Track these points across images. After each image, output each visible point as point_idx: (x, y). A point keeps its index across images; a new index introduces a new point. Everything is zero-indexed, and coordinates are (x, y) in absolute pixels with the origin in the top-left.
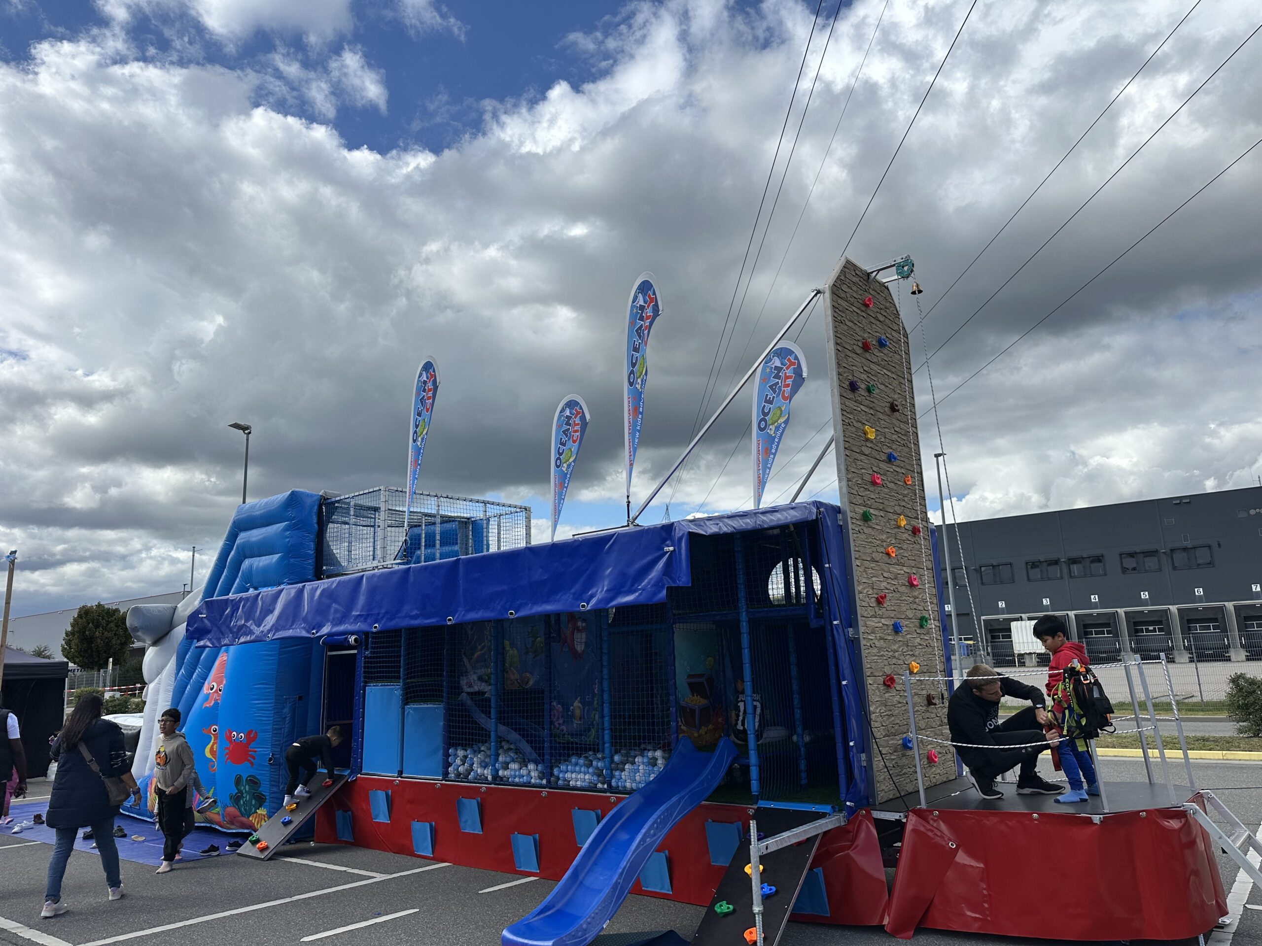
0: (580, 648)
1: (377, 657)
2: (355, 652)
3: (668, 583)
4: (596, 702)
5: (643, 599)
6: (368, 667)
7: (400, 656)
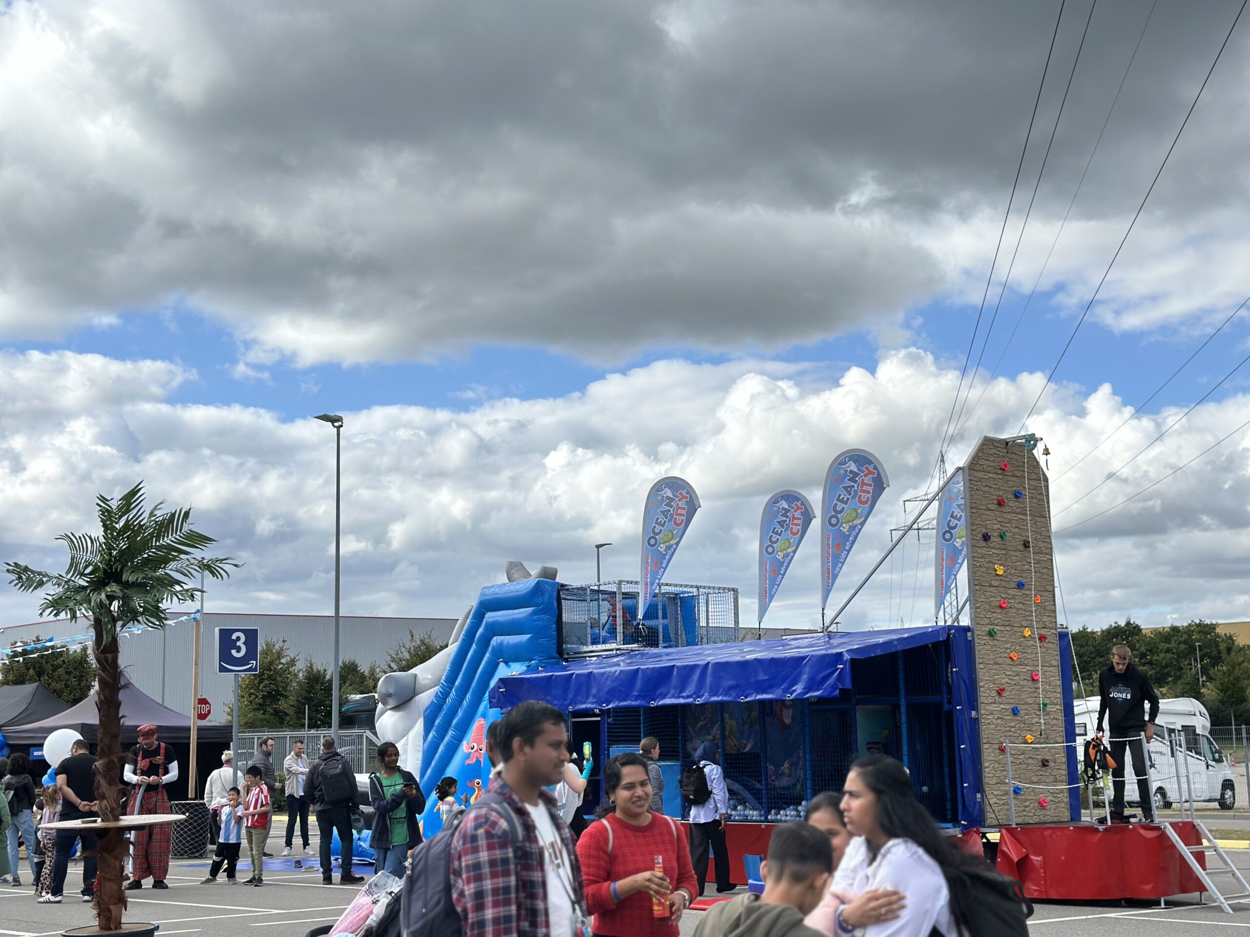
0: (787, 721)
1: (618, 724)
2: (599, 719)
3: (840, 686)
4: (801, 763)
5: (825, 694)
6: (611, 732)
7: (640, 724)
